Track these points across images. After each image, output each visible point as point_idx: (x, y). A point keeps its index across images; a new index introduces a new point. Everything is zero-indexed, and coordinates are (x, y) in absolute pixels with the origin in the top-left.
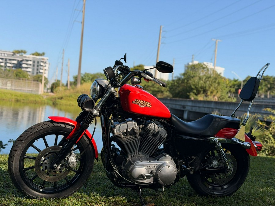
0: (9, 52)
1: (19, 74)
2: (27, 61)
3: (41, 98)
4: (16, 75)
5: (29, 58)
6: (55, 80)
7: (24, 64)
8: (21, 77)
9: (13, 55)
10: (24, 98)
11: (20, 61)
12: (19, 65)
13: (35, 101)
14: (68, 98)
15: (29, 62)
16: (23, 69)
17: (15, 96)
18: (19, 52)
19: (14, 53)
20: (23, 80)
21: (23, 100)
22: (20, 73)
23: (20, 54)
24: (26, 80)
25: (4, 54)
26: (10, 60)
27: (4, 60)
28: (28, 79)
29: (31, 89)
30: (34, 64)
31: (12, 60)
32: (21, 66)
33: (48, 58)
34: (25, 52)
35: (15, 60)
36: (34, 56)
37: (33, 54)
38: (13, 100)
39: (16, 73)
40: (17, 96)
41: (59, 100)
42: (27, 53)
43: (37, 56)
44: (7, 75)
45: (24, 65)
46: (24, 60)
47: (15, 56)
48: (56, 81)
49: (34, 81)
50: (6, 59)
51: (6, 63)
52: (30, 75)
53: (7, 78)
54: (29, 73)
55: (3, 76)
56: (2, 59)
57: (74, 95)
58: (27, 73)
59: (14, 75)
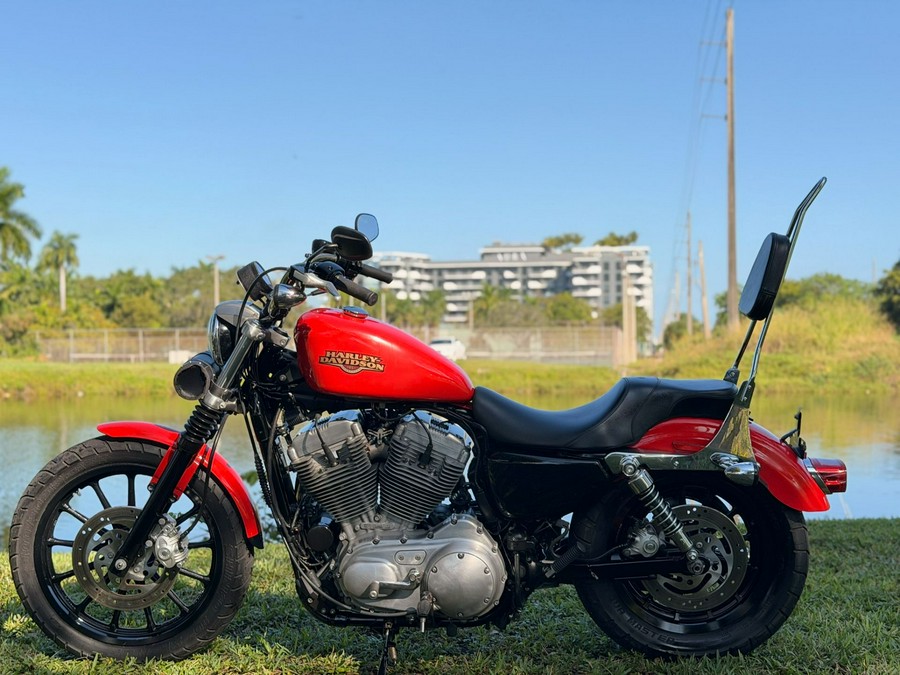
0: (533, 246)
1: (561, 309)
2: (586, 264)
4: (555, 313)
5: (590, 255)
6: (675, 316)
7: (577, 275)
8: (568, 319)
9: (543, 254)
10: (560, 383)
11: (564, 268)
12: (563, 282)
13: (593, 387)
14: (699, 370)
15: (593, 270)
16: (576, 294)
17: (533, 377)
18: (560, 242)
19: (547, 247)
20: (573, 325)
21: (558, 387)
22: (565, 306)
23: (564, 247)
24: (582, 325)
25: (519, 253)
26: (536, 269)
27: (520, 271)
28: (588, 323)
29: (592, 353)
30: (606, 272)
31: (542, 270)
32: (569, 285)
33: (647, 248)
34: (577, 240)
35: (551, 268)
36: (607, 248)
37: (602, 243)
38: (529, 391)
39: (552, 308)
40: (538, 377)
42: (583, 242)
43: (613, 245)
44: (526, 317)
45: (577, 281)
46: (578, 265)
47: (549, 255)
48: (677, 319)
49: (607, 324)
50: (525, 270)
51: (525, 282)
52: (595, 309)
53: (528, 326)
54: (593, 304)
55: (515, 320)
56: (513, 269)
57: (718, 356)
58: (585, 302)
59: (548, 315)
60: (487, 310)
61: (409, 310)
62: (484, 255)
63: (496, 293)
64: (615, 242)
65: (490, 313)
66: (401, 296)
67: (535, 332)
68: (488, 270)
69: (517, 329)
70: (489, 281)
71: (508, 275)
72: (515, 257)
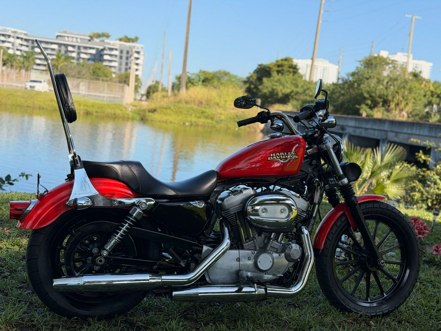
0: (85, 35)
1: (97, 70)
2: (111, 49)
3: (124, 109)
4: (94, 72)
5: (114, 45)
6: (153, 81)
7: (106, 54)
8: (101, 76)
9: (89, 40)
10: (98, 110)
11: (100, 50)
12: (99, 57)
13: (115, 114)
14: (165, 111)
15: (114, 52)
16: (105, 63)
17: (84, 106)
18: (99, 36)
19: (91, 38)
20: (103, 80)
21: (97, 112)
22: (99, 69)
23: (101, 39)
24: (107, 81)
25: (77, 38)
26: (85, 48)
27: (77, 47)
28: (111, 80)
29: (113, 96)
30: (121, 55)
31: (88, 49)
32: (102, 59)
33: (142, 46)
34: (108, 36)
35: (93, 48)
36: (122, 43)
37: (120, 40)
38: (82, 112)
39: (92, 70)
40: (87, 106)
41: (151, 114)
42: (110, 38)
43: (126, 42)
44: (79, 73)
45: (106, 57)
46: (106, 48)
47: (92, 41)
48: (154, 83)
49: (120, 82)
50: (79, 47)
51: (79, 54)
52: (114, 73)
53: (79, 78)
54: (113, 70)
55: (73, 74)
56: (73, 46)
57: (175, 106)
58: (110, 69)
59: (90, 73)
60: (58, 66)
61: (14, 60)
62: (57, 36)
63: (63, 57)
64: (127, 40)
65: (59, 67)
66: (11, 52)
67: (83, 81)
68: (60, 45)
69: (73, 79)
70: (60, 51)
71: (70, 49)
72: (74, 40)
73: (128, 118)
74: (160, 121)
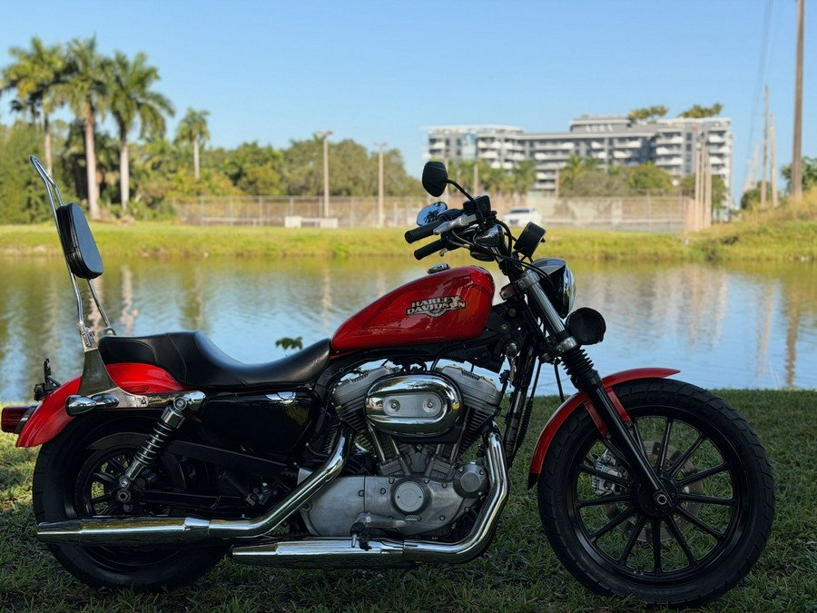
0: (620, 118)
1: (642, 177)
2: (670, 135)
3: (674, 243)
4: (636, 182)
5: (674, 126)
7: (660, 146)
8: (648, 188)
9: (629, 125)
10: (625, 250)
11: (649, 139)
12: (647, 152)
13: (656, 254)
14: (756, 238)
15: (676, 140)
16: (659, 163)
17: (600, 244)
18: (645, 114)
19: (632, 120)
20: (652, 194)
21: (622, 254)
22: (646, 175)
23: (649, 119)
24: (661, 194)
25: (606, 125)
26: (622, 140)
27: (607, 141)
28: (666, 191)
30: (689, 142)
31: (627, 141)
32: (653, 155)
33: (729, 119)
34: (662, 112)
35: (636, 138)
36: (690, 120)
37: (686, 115)
38: (596, 257)
39: (634, 177)
40: (605, 244)
41: (726, 247)
42: (667, 115)
43: (696, 117)
44: (608, 186)
45: (661, 151)
46: (661, 135)
47: (634, 126)
50: (611, 140)
51: (611, 152)
52: (677, 177)
53: (609, 195)
54: (674, 172)
55: (597, 190)
56: (600, 140)
57: (777, 226)
58: (666, 171)
59: (630, 184)
60: (573, 179)
61: (502, 179)
62: (572, 127)
63: (582, 162)
64: (699, 114)
65: (575, 181)
66: (496, 165)
67: (617, 201)
68: (576, 141)
69: (599, 198)
70: (577, 152)
71: (595, 145)
72: (602, 128)
73: (682, 259)
74: (745, 259)
